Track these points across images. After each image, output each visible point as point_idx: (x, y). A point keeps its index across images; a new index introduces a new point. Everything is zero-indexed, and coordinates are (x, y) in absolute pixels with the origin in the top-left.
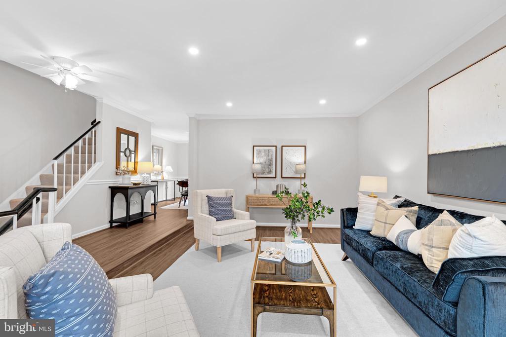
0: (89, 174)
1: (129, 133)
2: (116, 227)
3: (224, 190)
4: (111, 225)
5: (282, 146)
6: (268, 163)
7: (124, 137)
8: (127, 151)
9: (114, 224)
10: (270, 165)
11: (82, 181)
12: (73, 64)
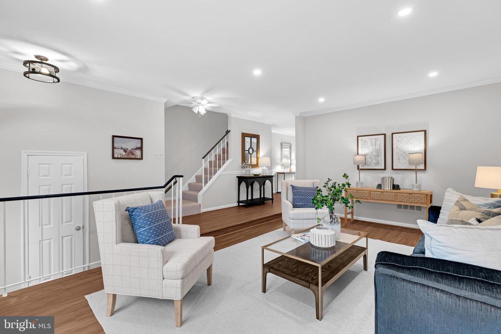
0: (223, 168)
1: (252, 136)
2: (241, 206)
3: (311, 181)
4: (239, 204)
5: (393, 134)
6: (374, 153)
7: (247, 139)
8: (251, 150)
9: (241, 204)
10: (378, 156)
11: (219, 172)
12: (202, 99)
